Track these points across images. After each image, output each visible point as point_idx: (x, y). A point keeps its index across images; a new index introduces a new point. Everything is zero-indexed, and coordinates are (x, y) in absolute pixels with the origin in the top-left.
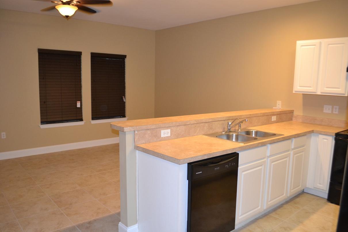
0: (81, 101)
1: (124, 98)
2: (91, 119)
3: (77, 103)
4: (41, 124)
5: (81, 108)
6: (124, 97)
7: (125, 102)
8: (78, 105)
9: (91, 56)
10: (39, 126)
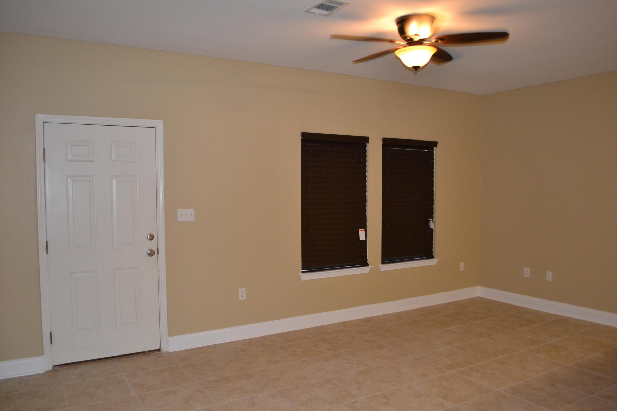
0: (365, 227)
1: (432, 222)
2: (381, 262)
3: (360, 232)
4: (302, 272)
5: (365, 242)
6: (431, 219)
7: (432, 229)
8: (362, 236)
9: (383, 145)
10: (299, 276)
